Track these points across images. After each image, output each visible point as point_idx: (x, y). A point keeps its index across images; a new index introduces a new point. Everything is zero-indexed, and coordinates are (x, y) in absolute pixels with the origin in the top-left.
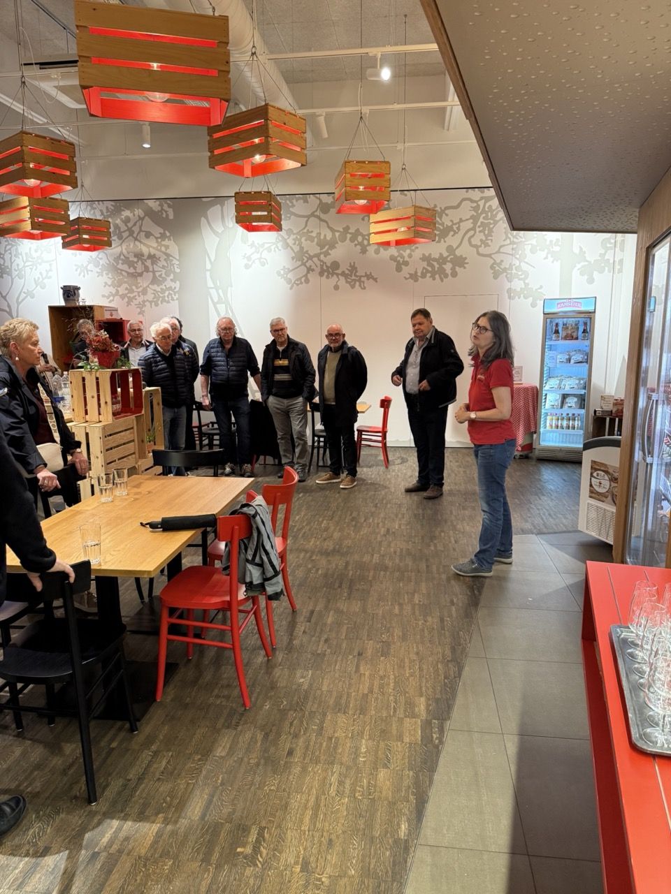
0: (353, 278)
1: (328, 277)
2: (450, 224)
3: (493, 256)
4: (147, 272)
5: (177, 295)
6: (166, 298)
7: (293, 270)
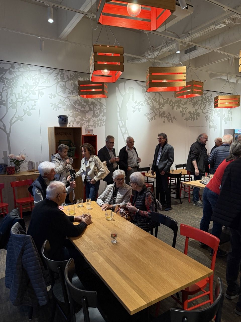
0: (169, 118)
1: (161, 118)
2: (196, 101)
3: (206, 113)
4: (91, 111)
5: (104, 123)
6: (99, 125)
7: (150, 114)
